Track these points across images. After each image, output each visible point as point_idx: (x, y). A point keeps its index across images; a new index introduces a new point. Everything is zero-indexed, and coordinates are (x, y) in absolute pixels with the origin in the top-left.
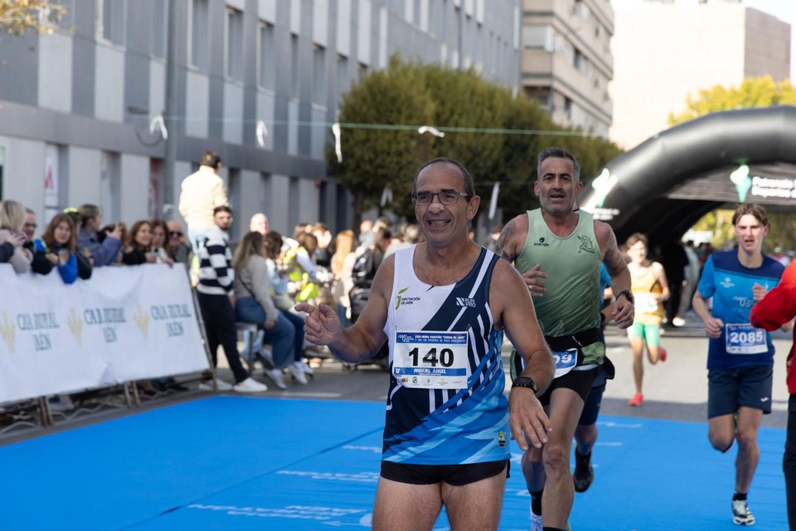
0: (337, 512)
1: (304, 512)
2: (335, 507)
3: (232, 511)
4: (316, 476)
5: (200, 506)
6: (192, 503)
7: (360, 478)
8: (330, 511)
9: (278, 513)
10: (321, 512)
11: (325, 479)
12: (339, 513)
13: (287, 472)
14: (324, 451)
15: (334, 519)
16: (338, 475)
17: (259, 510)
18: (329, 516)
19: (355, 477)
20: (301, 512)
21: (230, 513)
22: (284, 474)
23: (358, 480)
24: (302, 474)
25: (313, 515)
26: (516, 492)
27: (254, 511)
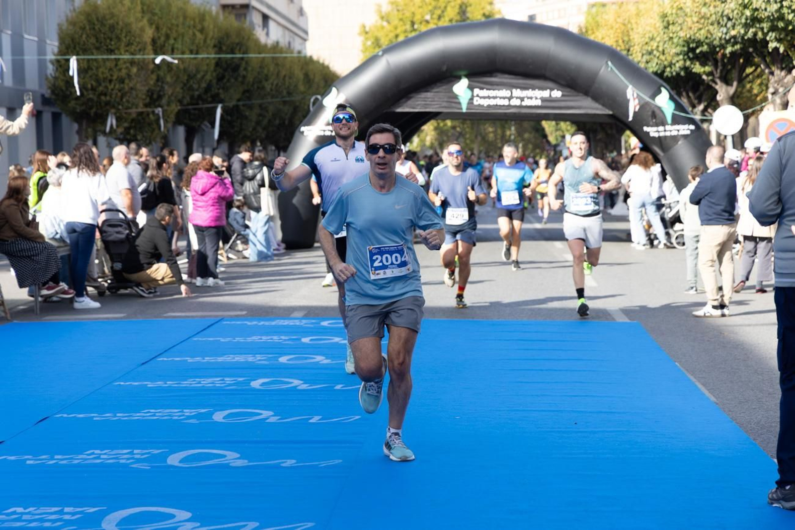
0: (187, 412)
1: (160, 414)
2: (185, 409)
3: (96, 417)
4: (150, 385)
5: (65, 415)
6: (56, 414)
7: (191, 384)
8: (182, 412)
9: (137, 416)
10: (175, 413)
11: (161, 387)
12: (191, 413)
13: (122, 383)
14: (143, 364)
15: (189, 418)
16: (168, 383)
17: (118, 415)
18: (183, 415)
19: (185, 384)
20: (157, 414)
21: (95, 419)
22: (120, 384)
23: (188, 385)
24: (136, 384)
25: (169, 416)
26: (335, 386)
27: (115, 416)
